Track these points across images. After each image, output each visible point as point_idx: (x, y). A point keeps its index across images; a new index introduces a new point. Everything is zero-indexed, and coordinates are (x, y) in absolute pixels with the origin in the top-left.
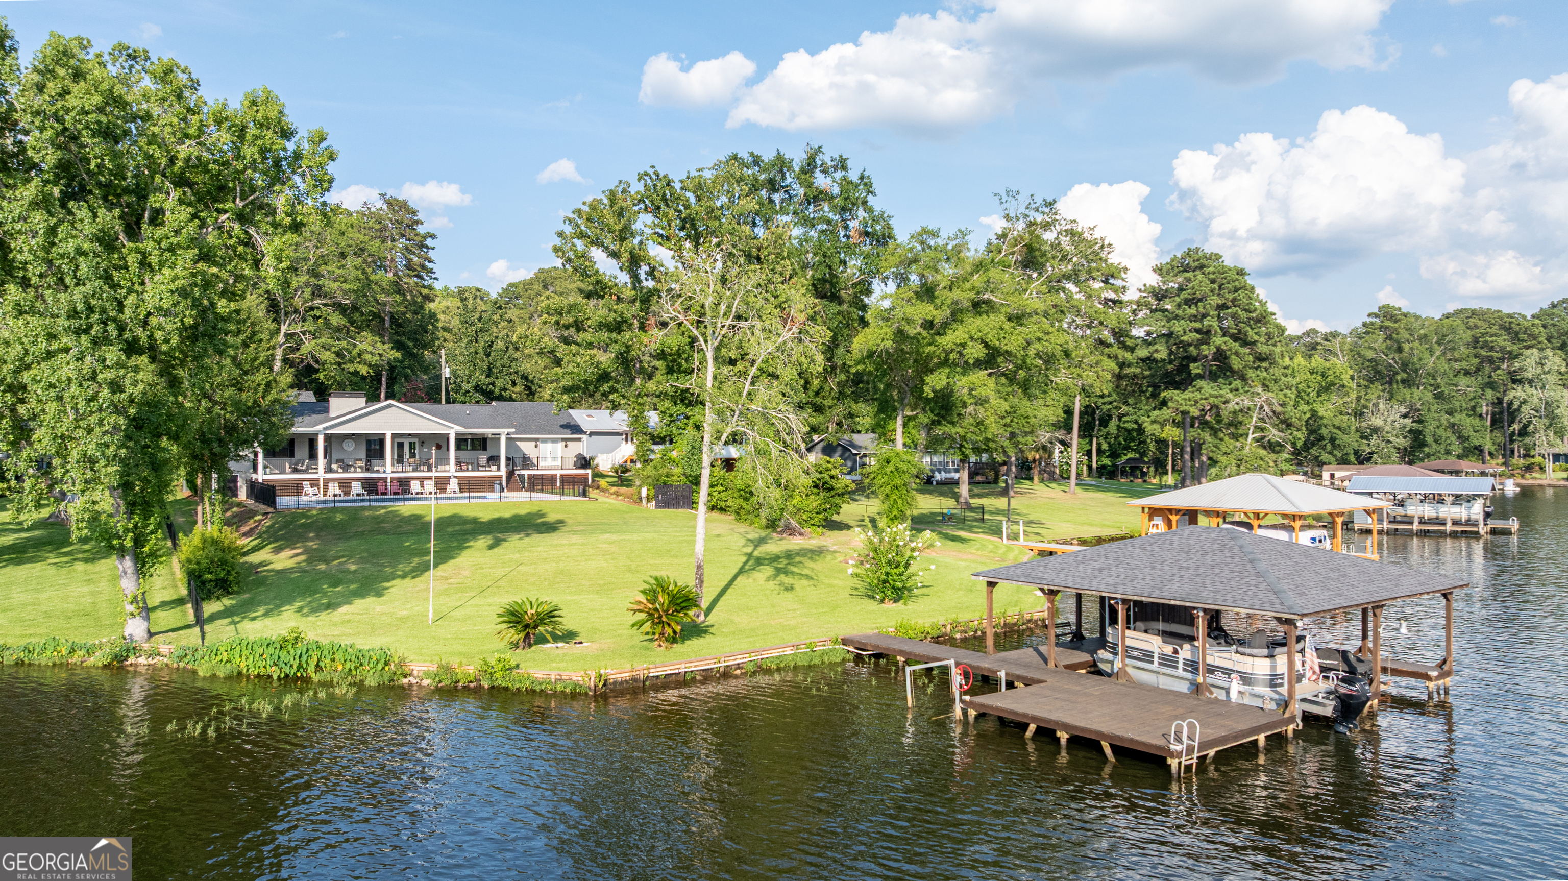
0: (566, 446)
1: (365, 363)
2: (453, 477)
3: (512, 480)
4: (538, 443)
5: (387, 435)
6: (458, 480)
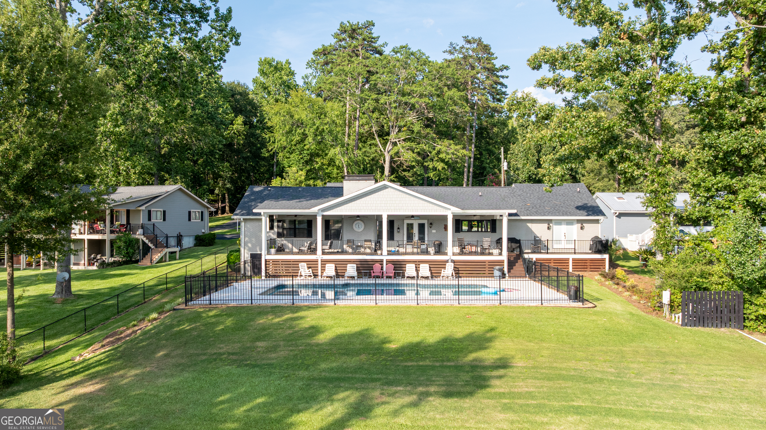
0: (582, 228)
1: (442, 161)
2: (450, 261)
3: (517, 264)
4: (551, 225)
5: (383, 217)
6: (456, 263)
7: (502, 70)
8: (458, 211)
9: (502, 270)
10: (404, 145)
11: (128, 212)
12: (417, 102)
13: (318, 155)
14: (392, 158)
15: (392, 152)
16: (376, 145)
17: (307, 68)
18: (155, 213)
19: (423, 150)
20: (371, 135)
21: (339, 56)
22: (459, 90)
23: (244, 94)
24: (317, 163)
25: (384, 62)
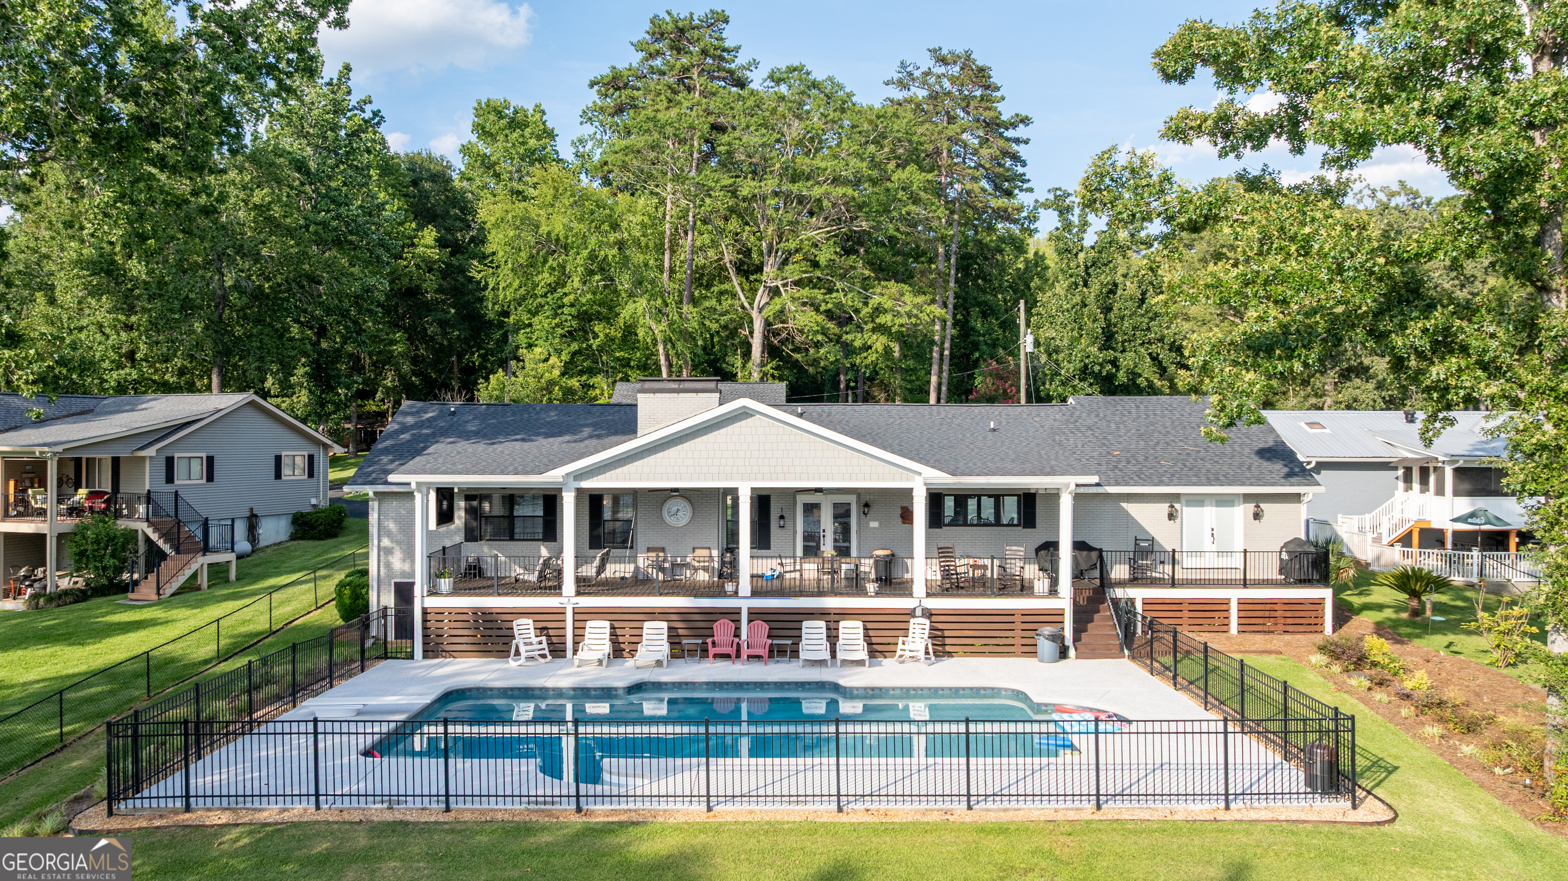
0: (1257, 516)
2: (919, 612)
3: (1096, 616)
4: (1177, 506)
5: (740, 493)
6: (934, 618)
7: (1014, 126)
8: (941, 479)
9: (1058, 638)
10: (797, 295)
11: (116, 461)
12: (827, 194)
13: (599, 317)
14: (768, 324)
15: (769, 311)
16: (734, 295)
17: (581, 123)
18: (184, 463)
19: (839, 305)
20: (720, 273)
21: (648, 91)
22: (921, 169)
23: (441, 178)
24: (596, 336)
25: (750, 103)
